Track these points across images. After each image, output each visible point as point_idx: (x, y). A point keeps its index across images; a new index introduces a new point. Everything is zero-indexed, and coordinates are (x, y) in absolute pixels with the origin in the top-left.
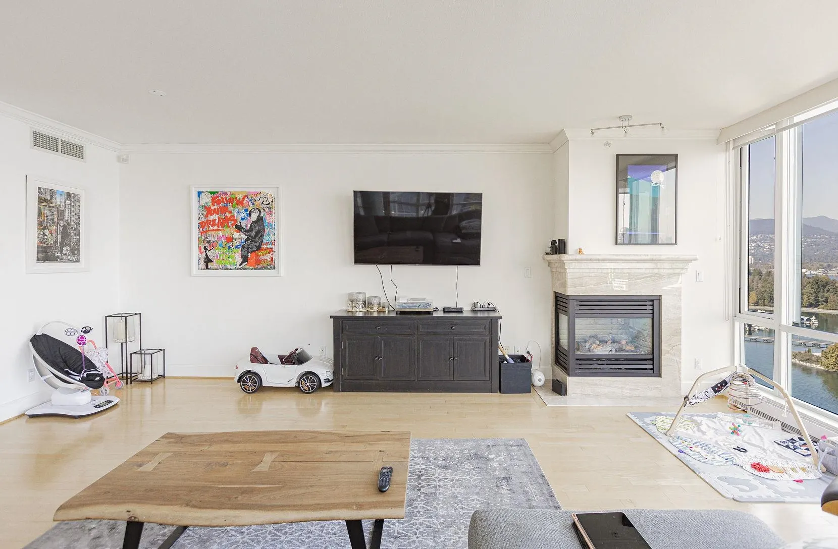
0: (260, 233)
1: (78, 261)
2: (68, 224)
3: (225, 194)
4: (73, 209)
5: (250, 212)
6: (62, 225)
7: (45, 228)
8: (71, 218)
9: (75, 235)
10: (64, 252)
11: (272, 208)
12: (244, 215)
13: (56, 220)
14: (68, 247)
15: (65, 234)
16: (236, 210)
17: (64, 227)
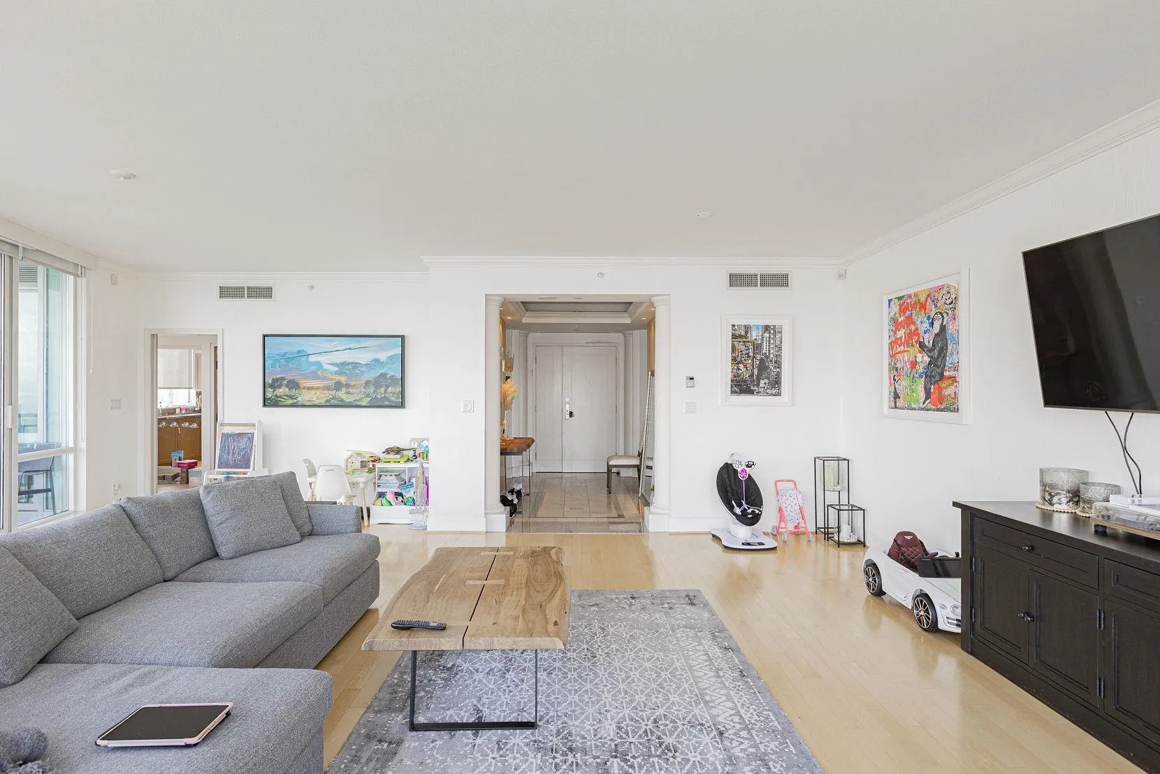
0: (943, 350)
1: (779, 394)
2: (767, 357)
3: (910, 297)
4: (772, 341)
5: (933, 319)
6: (758, 358)
7: (739, 363)
8: (769, 351)
9: (775, 367)
10: (761, 385)
11: (955, 308)
12: (926, 325)
13: (751, 354)
14: (766, 381)
15: (763, 367)
16: (919, 320)
17: (761, 360)
